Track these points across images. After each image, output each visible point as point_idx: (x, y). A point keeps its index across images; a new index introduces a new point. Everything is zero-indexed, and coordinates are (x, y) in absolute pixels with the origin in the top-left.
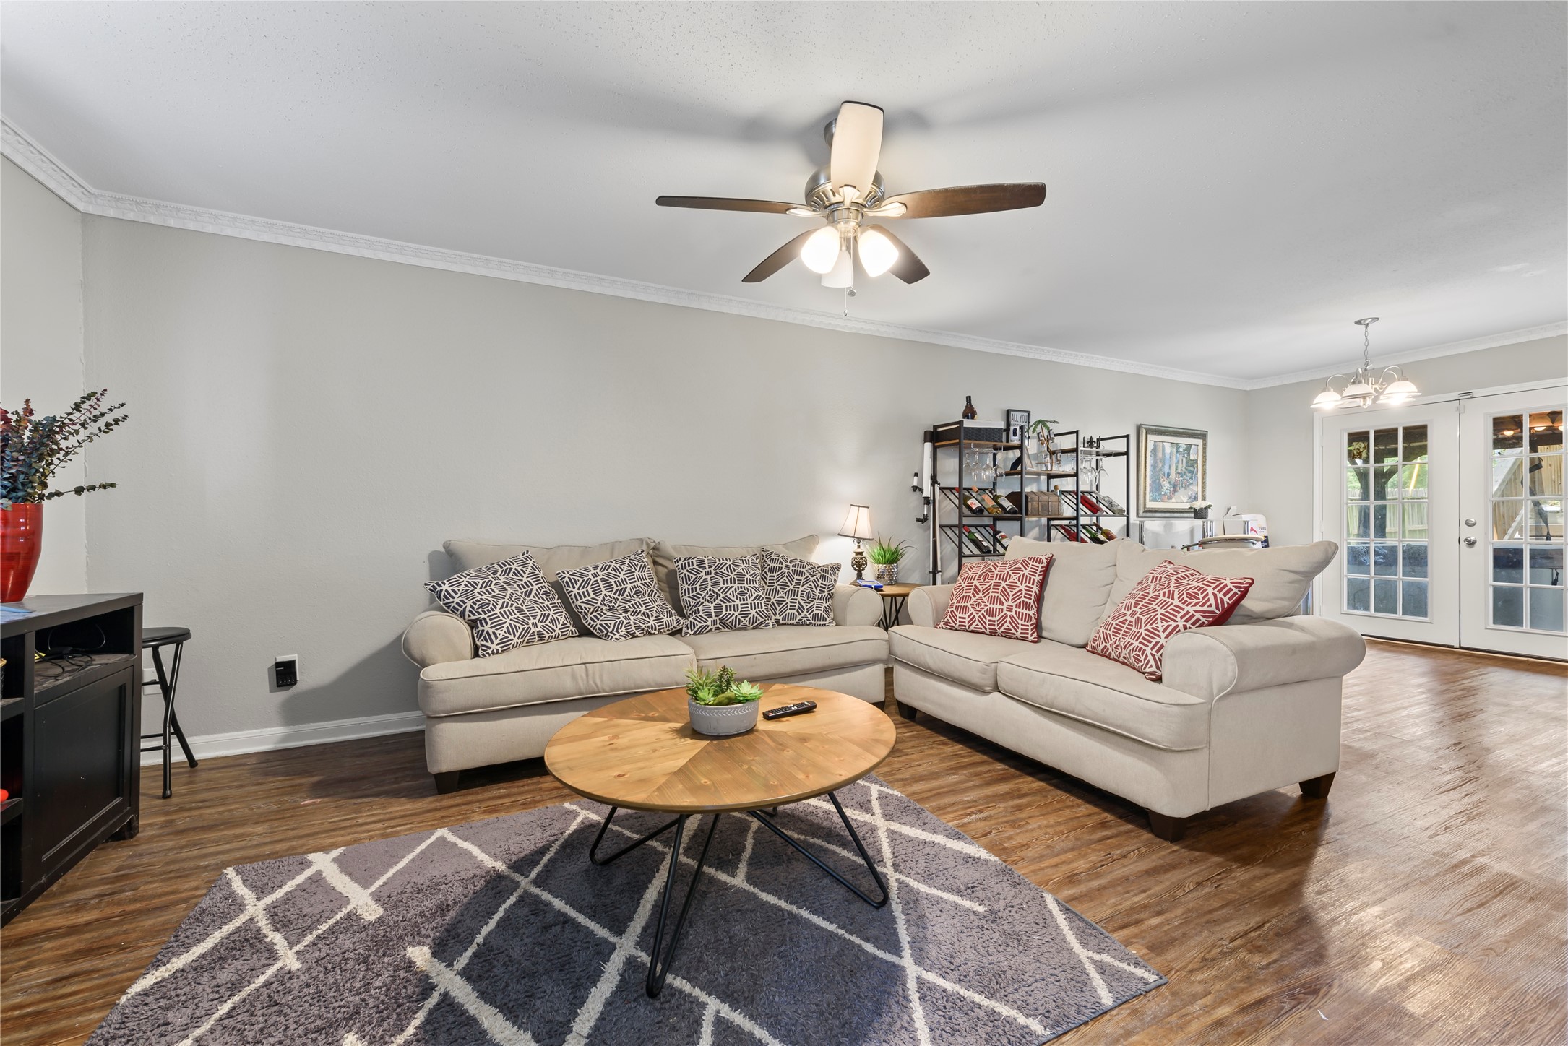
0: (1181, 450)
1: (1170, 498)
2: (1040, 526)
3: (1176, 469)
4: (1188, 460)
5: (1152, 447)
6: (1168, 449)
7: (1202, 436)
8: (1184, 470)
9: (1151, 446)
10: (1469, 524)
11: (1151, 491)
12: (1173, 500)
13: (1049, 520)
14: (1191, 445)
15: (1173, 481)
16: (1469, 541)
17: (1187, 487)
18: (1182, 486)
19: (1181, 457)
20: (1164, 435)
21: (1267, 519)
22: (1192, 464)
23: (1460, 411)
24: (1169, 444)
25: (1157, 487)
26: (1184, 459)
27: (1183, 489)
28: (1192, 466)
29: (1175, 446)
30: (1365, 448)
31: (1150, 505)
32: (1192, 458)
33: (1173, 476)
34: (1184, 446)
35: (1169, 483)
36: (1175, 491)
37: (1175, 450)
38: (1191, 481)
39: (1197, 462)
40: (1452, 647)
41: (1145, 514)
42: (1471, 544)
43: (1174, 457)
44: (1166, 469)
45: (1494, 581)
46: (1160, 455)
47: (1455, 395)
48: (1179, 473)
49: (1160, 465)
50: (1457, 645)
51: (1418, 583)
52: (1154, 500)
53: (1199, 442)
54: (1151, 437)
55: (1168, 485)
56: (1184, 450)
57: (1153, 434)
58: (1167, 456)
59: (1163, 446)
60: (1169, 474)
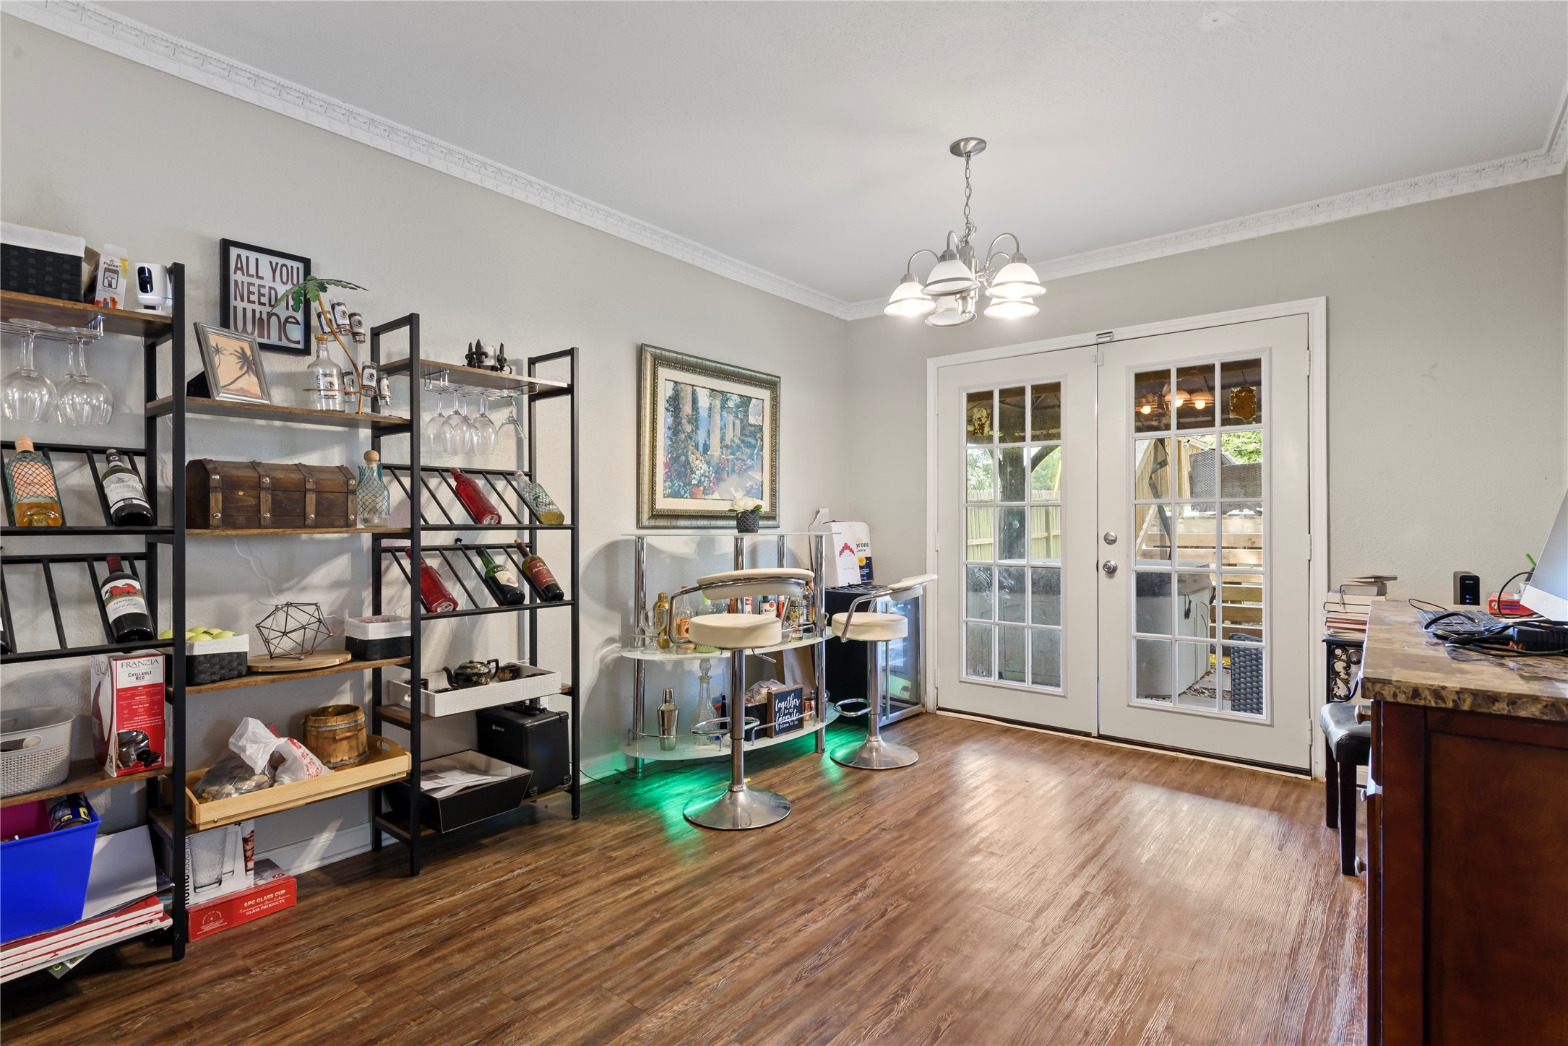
0: (731, 404)
1: (707, 491)
2: (356, 554)
3: (722, 439)
4: (745, 425)
5: (670, 392)
6: (704, 401)
7: (771, 384)
8: (737, 441)
9: (665, 391)
10: (1111, 541)
11: (668, 477)
12: (716, 495)
13: (377, 538)
14: (750, 399)
15: (715, 461)
16: (1109, 568)
17: (742, 472)
18: (733, 471)
19: (731, 418)
20: (694, 372)
21: (871, 531)
22: (751, 433)
23: (1098, 363)
24: (707, 392)
25: (680, 468)
26: (738, 422)
27: (735, 477)
28: (753, 435)
29: (720, 397)
30: (987, 417)
31: (663, 504)
32: (752, 420)
33: (715, 451)
34: (736, 399)
35: (708, 463)
36: (719, 479)
37: (718, 403)
38: (749, 462)
39: (761, 428)
40: (1088, 735)
41: (652, 523)
42: (1111, 571)
43: (718, 417)
44: (701, 437)
45: (1139, 630)
46: (687, 409)
47: (1091, 337)
48: (727, 447)
49: (688, 428)
50: (1095, 733)
51: (1050, 631)
52: (676, 495)
53: (765, 394)
54: (664, 372)
55: (705, 467)
56: (737, 406)
57: (669, 366)
58: (703, 413)
59: (694, 393)
60: (706, 448)
